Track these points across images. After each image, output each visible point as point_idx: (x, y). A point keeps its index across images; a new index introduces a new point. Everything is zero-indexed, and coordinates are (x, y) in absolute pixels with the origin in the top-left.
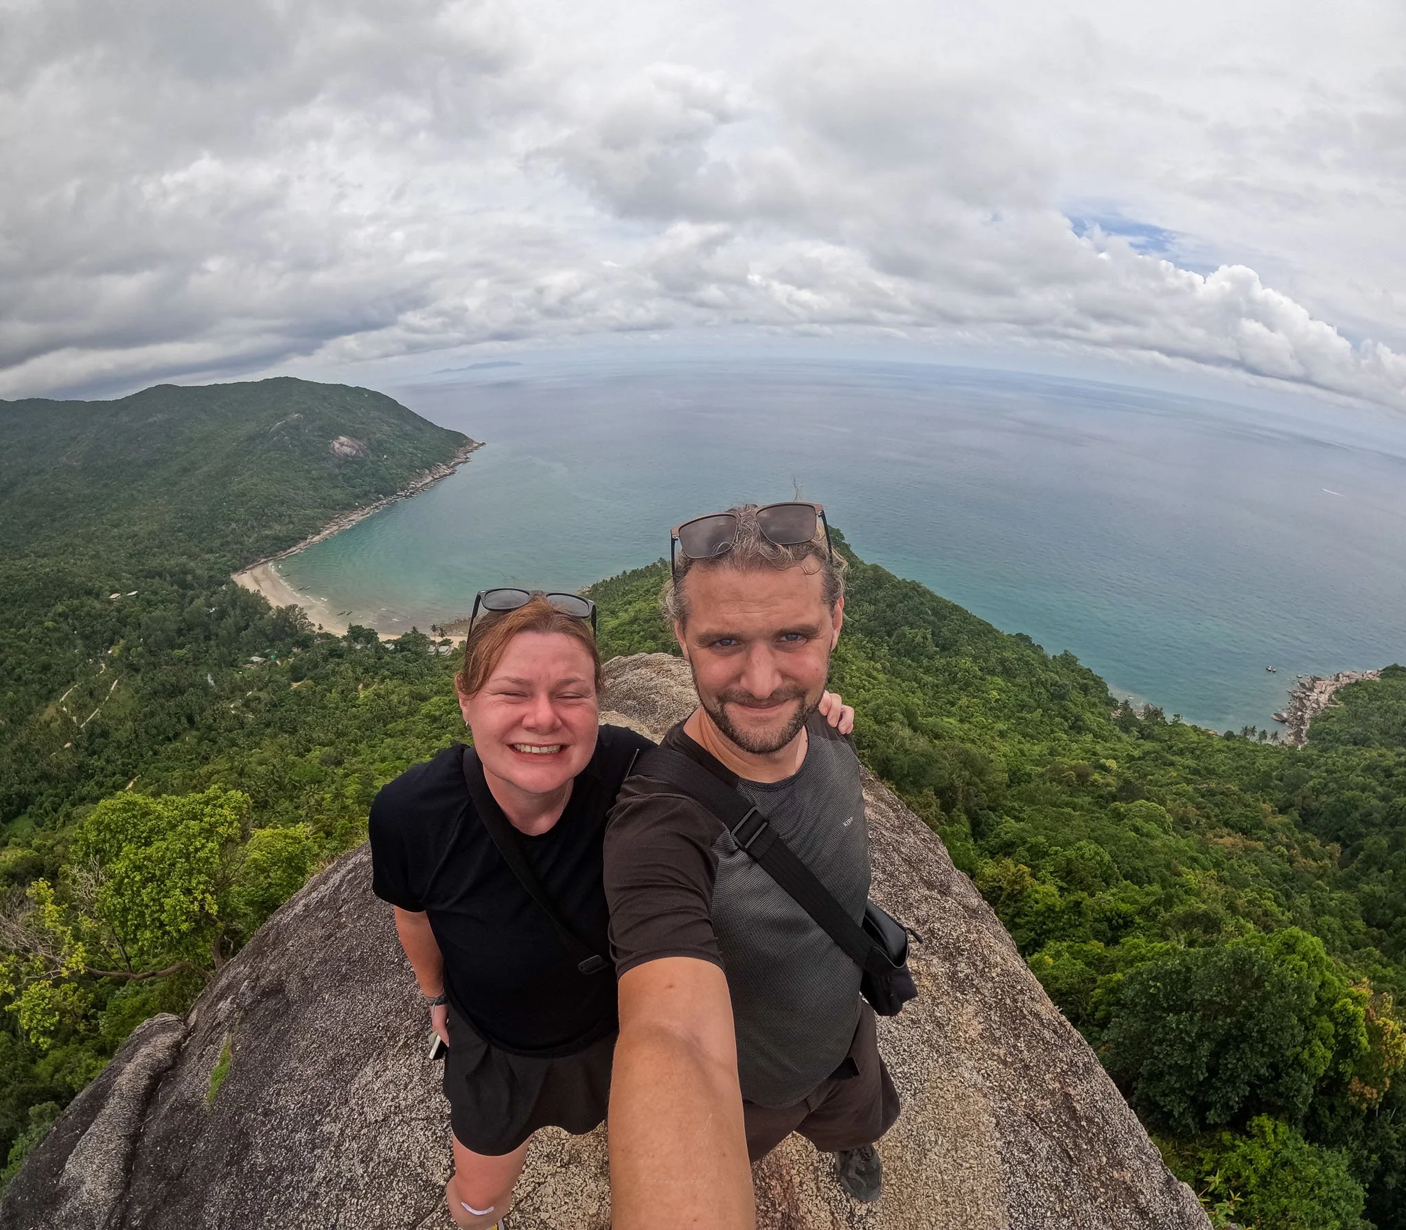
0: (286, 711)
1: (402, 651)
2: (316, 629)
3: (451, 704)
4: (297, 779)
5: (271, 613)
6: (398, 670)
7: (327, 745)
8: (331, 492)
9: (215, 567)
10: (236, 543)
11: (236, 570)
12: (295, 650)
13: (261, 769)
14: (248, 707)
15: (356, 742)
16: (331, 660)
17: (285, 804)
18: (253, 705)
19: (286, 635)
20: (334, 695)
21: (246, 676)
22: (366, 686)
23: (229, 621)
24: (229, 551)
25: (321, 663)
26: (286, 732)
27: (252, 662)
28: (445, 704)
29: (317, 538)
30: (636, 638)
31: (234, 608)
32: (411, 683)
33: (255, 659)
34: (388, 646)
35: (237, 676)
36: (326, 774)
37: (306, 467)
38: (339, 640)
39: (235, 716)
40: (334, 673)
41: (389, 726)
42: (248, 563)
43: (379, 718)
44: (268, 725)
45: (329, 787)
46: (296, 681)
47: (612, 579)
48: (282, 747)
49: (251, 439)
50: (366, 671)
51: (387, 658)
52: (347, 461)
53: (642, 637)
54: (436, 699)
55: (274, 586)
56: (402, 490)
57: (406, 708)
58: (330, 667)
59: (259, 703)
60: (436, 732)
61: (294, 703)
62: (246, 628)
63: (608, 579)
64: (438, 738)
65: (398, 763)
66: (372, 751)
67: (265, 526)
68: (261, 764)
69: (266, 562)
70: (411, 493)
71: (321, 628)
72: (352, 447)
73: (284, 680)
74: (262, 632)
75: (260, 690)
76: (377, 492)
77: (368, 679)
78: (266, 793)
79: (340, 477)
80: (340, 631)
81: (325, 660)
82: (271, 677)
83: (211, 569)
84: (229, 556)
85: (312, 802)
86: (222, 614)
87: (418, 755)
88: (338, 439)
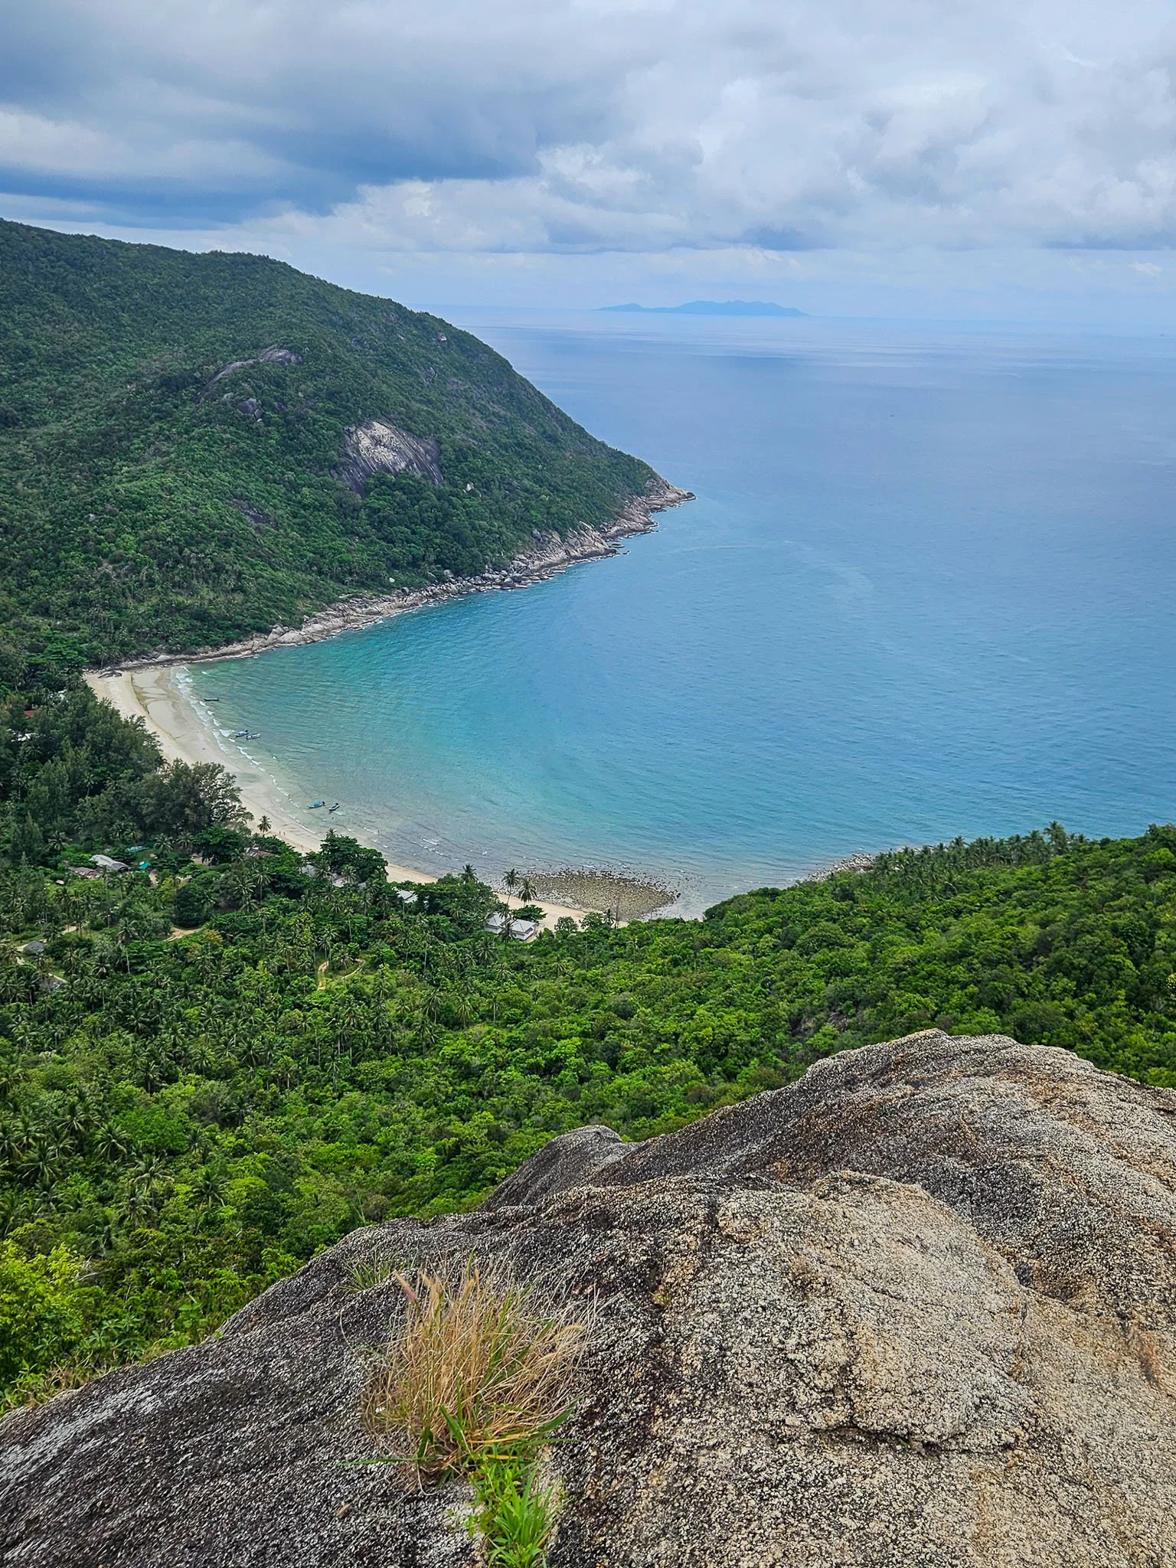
0: (144, 984)
1: (433, 909)
2: (253, 826)
3: (511, 1048)
4: (125, 1135)
5: (160, 772)
6: (412, 948)
7: (217, 1077)
8: (338, 542)
9: (50, 647)
10: (104, 607)
11: (97, 664)
12: (197, 861)
13: (48, 1098)
14: (58, 958)
15: (282, 1083)
16: (272, 897)
17: (80, 1186)
18: (72, 955)
19: (185, 824)
20: (261, 973)
21: (71, 890)
22: (336, 969)
23: (59, 769)
24: (88, 621)
25: (248, 900)
26: (131, 1029)
27: (94, 866)
28: (499, 1045)
29: (292, 636)
30: (957, 996)
31: (76, 743)
32: (436, 984)
33: (101, 860)
34: (403, 894)
35: (52, 889)
36: (195, 1138)
37: (290, 475)
38: (299, 862)
39: (21, 971)
40: (271, 925)
41: (363, 1066)
42: (127, 656)
43: (345, 1042)
44: (93, 1005)
45: (193, 1168)
46: (185, 925)
47: (926, 851)
48: (112, 1060)
49: (171, 384)
50: (344, 936)
51: (395, 920)
52: (382, 481)
53: (971, 997)
54: (480, 1029)
55: (178, 717)
56: (496, 568)
57: (411, 1034)
58: (266, 911)
59: (86, 955)
60: (462, 1101)
61: (167, 971)
62: (96, 790)
63: (918, 850)
64: (464, 1115)
65: (360, 1150)
66: (311, 1112)
67: (180, 586)
68: (51, 1085)
69: (170, 662)
70: (518, 580)
71: (264, 826)
72: (398, 451)
73: (157, 918)
74: (129, 807)
75: (97, 928)
76: (441, 562)
77: (341, 955)
78: (43, 1151)
79: (363, 514)
80: (307, 842)
81: (259, 895)
82: (129, 904)
83: (35, 649)
84: (86, 630)
85: (144, 1194)
86: (46, 750)
87: (410, 1142)
88: (369, 427)
